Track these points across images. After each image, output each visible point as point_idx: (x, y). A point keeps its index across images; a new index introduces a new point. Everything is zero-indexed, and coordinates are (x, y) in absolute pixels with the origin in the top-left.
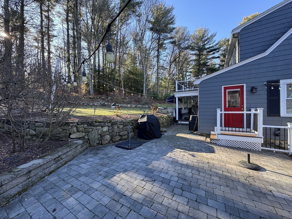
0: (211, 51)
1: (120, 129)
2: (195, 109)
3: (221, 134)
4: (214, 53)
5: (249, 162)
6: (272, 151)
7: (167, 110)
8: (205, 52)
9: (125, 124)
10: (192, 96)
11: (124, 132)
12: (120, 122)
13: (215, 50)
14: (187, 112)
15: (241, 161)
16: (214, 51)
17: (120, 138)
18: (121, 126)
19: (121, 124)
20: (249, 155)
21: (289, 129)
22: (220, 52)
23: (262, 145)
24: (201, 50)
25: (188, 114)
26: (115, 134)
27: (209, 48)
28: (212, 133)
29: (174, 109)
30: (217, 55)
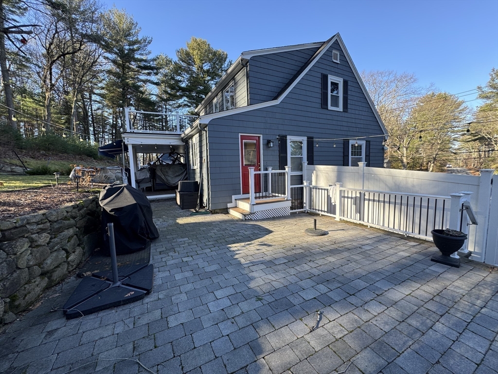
0: (146, 68)
1: (41, 249)
2: (162, 169)
3: (257, 204)
4: (149, 74)
5: (316, 229)
6: (296, 213)
7: (104, 172)
8: (133, 65)
9: (56, 226)
10: (171, 145)
11: (57, 256)
12: (37, 223)
13: (152, 68)
14: (149, 177)
15: (307, 230)
16: (150, 71)
17: (44, 282)
18: (44, 238)
19: (43, 230)
20: (315, 220)
21: (306, 187)
22: (159, 76)
23: (292, 208)
24: (126, 57)
25: (151, 181)
26: (25, 274)
27: (141, 60)
28: (229, 205)
29: (124, 171)
30: (154, 78)
